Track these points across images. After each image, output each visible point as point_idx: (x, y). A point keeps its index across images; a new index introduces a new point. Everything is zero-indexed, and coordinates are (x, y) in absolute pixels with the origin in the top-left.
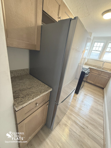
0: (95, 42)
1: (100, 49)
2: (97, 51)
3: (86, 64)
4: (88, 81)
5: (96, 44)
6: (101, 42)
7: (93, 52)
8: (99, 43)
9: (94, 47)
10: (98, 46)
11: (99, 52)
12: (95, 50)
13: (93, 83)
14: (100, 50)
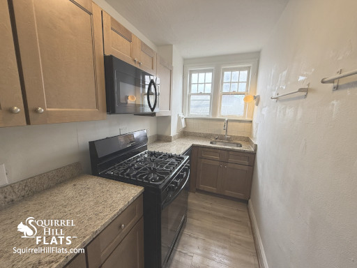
0: (191, 72)
1: (209, 88)
2: (201, 94)
3: (184, 134)
4: (202, 187)
5: (194, 76)
6: (205, 71)
7: (192, 97)
8: (202, 75)
9: (193, 86)
10: (202, 81)
11: (209, 97)
12: (196, 92)
13: (214, 190)
14: (210, 92)
